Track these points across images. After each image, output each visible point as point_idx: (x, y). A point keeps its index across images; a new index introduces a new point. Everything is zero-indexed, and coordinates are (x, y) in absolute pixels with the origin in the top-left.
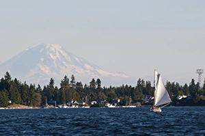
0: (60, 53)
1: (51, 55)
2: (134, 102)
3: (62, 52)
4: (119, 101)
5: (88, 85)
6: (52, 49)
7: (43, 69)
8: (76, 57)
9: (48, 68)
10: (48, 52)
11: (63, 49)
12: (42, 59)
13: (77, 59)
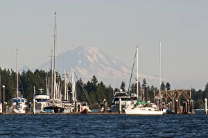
0: (97, 55)
3: (100, 55)
6: (90, 52)
7: (81, 71)
8: (114, 60)
9: (85, 71)
10: (86, 55)
11: (100, 52)
12: (80, 62)
13: (114, 62)
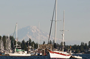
0: (36, 30)
1: (32, 30)
2: (81, 52)
4: (74, 51)
5: (60, 44)
6: (33, 28)
9: (31, 36)
11: (37, 28)
12: (28, 32)
